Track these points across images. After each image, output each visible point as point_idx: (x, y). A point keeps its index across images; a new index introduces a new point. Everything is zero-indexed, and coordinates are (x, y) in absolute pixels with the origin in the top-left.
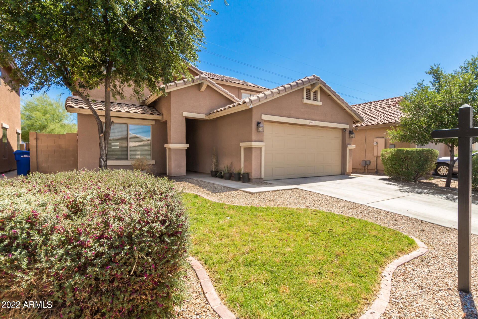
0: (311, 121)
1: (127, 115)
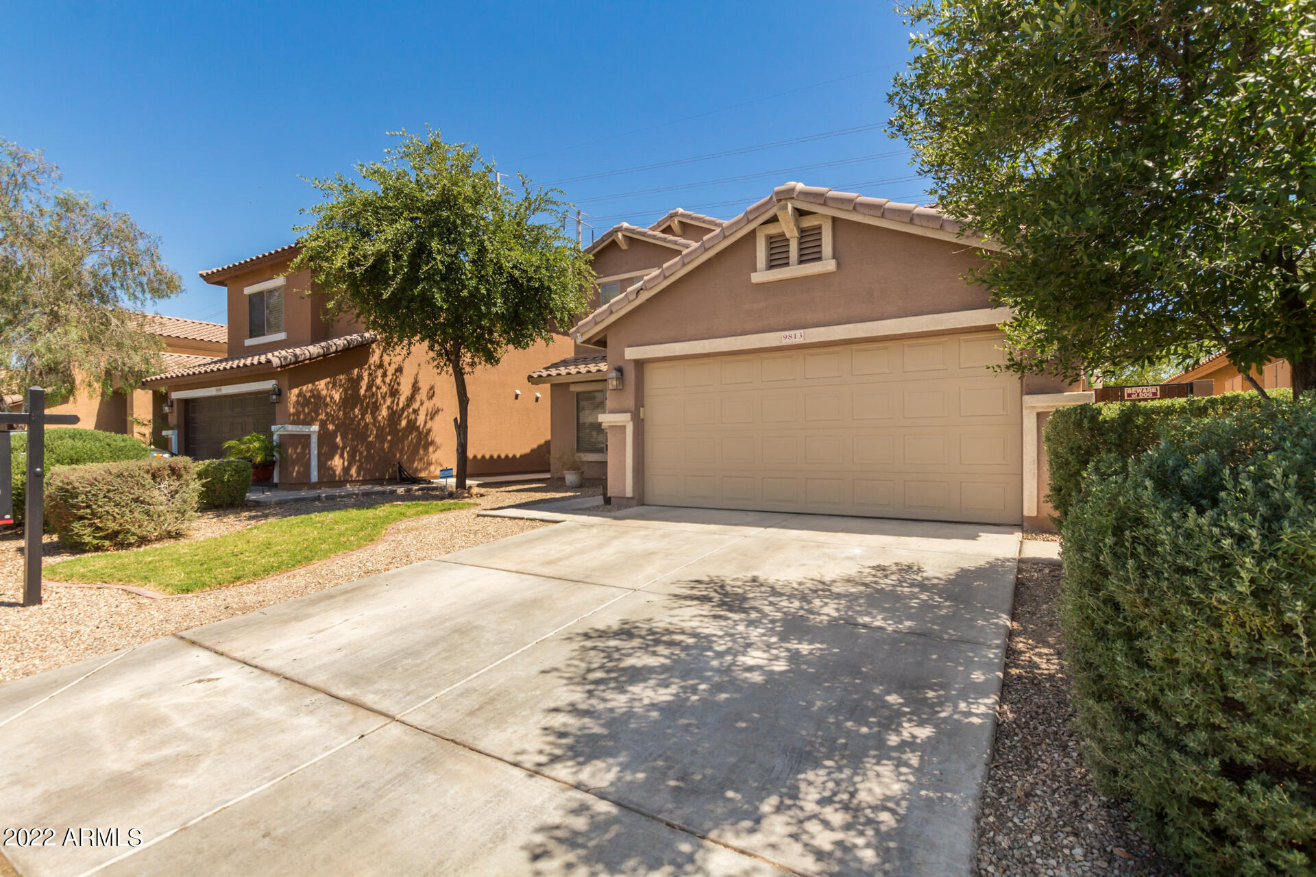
0: (787, 333)
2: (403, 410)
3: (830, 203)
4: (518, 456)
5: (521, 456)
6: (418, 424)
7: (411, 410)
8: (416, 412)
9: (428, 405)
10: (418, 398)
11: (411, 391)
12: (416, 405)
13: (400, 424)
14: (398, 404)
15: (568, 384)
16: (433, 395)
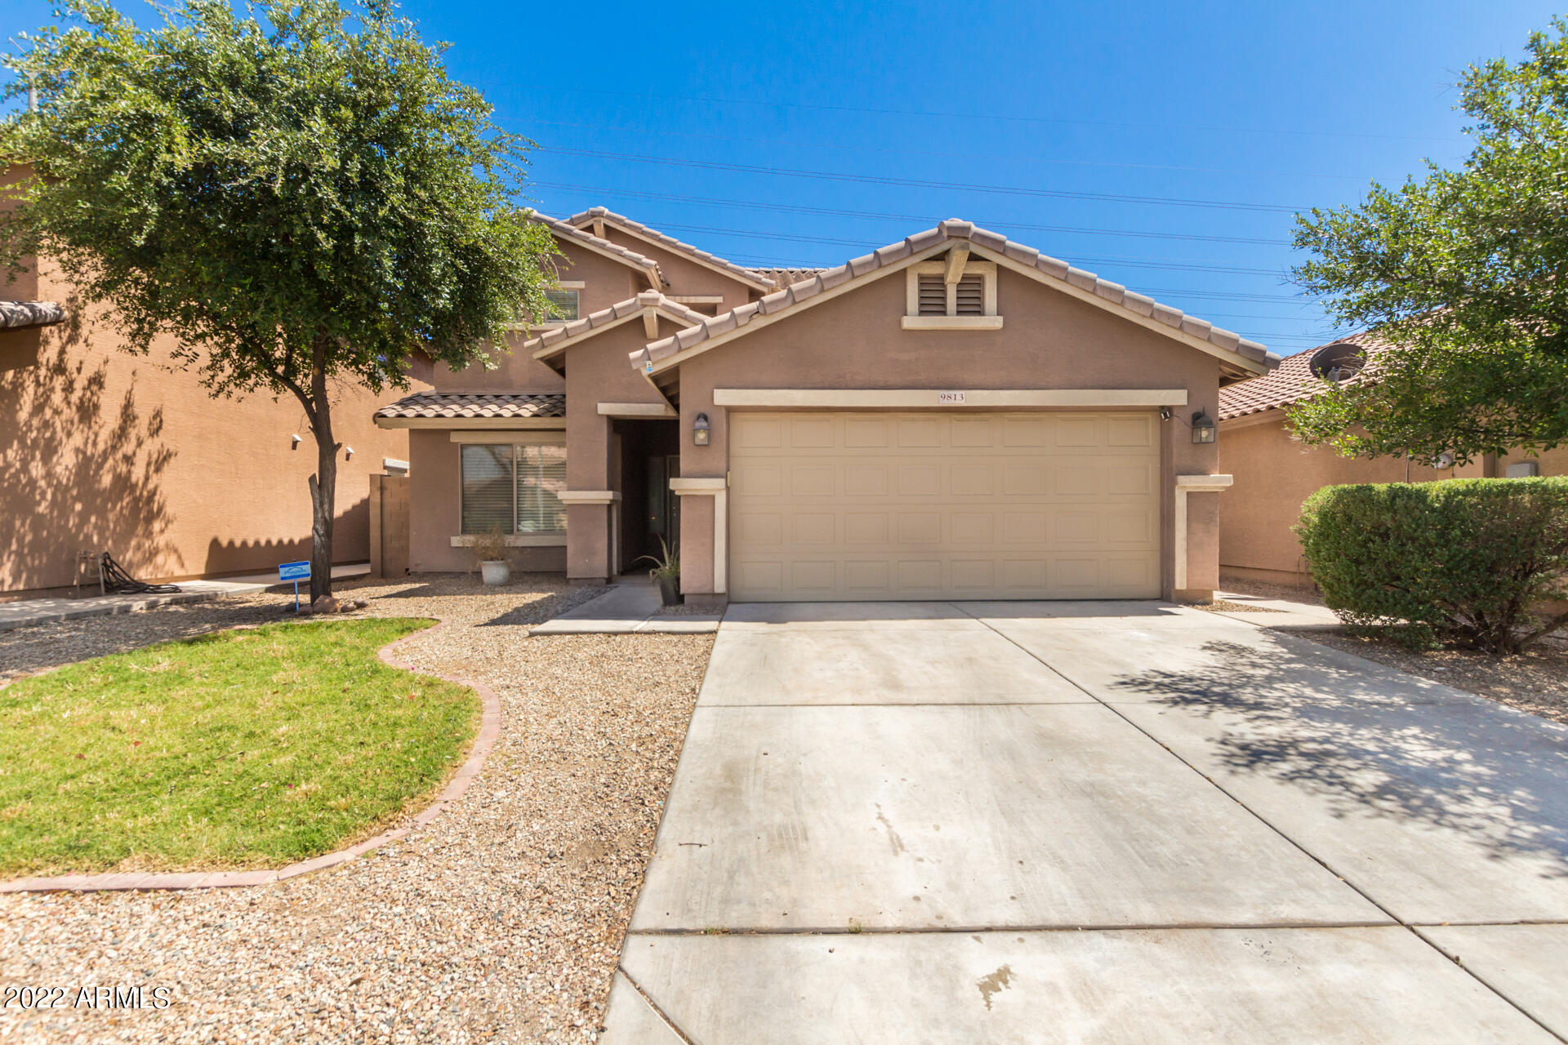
0: (946, 393)
1: (516, 424)
2: (105, 456)
3: (1009, 254)
4: (296, 541)
5: (301, 541)
6: (134, 479)
7: (119, 455)
8: (129, 460)
9: (151, 446)
10: (133, 433)
11: (120, 421)
12: (128, 448)
13: (100, 482)
14: (95, 444)
15: (448, 432)
16: (160, 428)
